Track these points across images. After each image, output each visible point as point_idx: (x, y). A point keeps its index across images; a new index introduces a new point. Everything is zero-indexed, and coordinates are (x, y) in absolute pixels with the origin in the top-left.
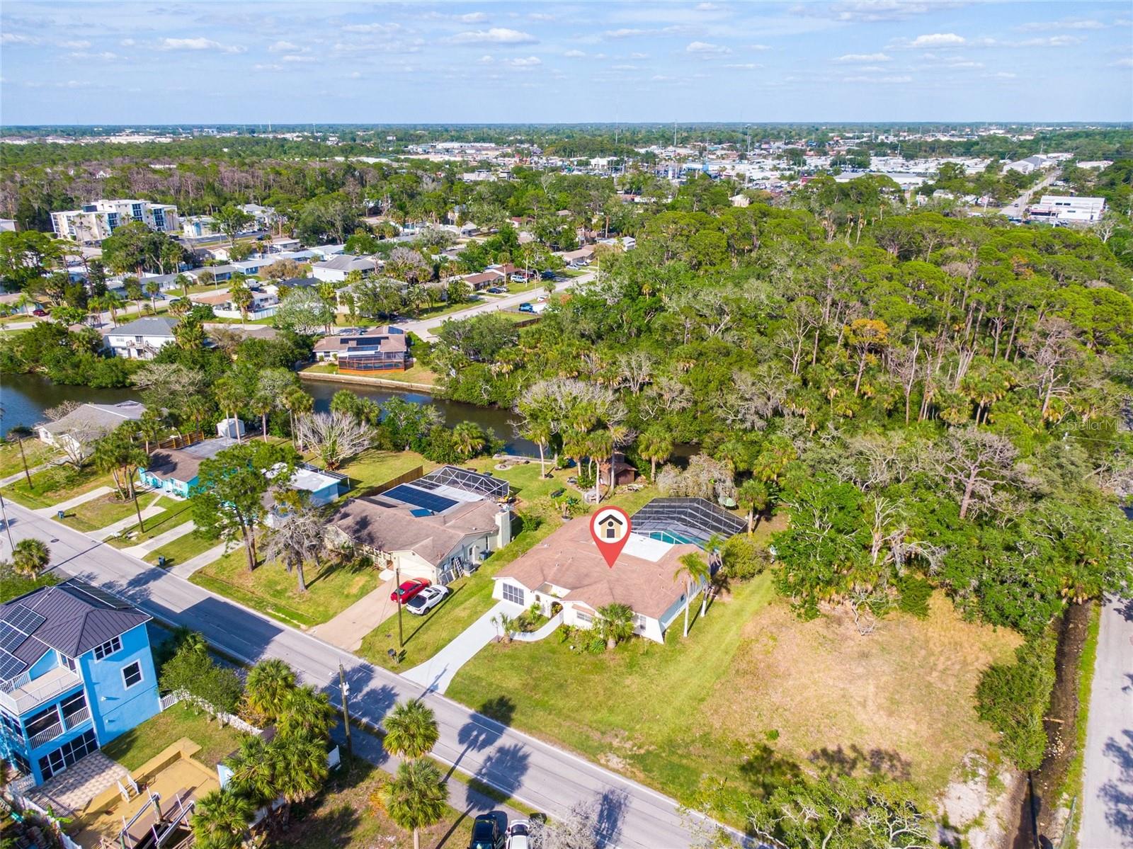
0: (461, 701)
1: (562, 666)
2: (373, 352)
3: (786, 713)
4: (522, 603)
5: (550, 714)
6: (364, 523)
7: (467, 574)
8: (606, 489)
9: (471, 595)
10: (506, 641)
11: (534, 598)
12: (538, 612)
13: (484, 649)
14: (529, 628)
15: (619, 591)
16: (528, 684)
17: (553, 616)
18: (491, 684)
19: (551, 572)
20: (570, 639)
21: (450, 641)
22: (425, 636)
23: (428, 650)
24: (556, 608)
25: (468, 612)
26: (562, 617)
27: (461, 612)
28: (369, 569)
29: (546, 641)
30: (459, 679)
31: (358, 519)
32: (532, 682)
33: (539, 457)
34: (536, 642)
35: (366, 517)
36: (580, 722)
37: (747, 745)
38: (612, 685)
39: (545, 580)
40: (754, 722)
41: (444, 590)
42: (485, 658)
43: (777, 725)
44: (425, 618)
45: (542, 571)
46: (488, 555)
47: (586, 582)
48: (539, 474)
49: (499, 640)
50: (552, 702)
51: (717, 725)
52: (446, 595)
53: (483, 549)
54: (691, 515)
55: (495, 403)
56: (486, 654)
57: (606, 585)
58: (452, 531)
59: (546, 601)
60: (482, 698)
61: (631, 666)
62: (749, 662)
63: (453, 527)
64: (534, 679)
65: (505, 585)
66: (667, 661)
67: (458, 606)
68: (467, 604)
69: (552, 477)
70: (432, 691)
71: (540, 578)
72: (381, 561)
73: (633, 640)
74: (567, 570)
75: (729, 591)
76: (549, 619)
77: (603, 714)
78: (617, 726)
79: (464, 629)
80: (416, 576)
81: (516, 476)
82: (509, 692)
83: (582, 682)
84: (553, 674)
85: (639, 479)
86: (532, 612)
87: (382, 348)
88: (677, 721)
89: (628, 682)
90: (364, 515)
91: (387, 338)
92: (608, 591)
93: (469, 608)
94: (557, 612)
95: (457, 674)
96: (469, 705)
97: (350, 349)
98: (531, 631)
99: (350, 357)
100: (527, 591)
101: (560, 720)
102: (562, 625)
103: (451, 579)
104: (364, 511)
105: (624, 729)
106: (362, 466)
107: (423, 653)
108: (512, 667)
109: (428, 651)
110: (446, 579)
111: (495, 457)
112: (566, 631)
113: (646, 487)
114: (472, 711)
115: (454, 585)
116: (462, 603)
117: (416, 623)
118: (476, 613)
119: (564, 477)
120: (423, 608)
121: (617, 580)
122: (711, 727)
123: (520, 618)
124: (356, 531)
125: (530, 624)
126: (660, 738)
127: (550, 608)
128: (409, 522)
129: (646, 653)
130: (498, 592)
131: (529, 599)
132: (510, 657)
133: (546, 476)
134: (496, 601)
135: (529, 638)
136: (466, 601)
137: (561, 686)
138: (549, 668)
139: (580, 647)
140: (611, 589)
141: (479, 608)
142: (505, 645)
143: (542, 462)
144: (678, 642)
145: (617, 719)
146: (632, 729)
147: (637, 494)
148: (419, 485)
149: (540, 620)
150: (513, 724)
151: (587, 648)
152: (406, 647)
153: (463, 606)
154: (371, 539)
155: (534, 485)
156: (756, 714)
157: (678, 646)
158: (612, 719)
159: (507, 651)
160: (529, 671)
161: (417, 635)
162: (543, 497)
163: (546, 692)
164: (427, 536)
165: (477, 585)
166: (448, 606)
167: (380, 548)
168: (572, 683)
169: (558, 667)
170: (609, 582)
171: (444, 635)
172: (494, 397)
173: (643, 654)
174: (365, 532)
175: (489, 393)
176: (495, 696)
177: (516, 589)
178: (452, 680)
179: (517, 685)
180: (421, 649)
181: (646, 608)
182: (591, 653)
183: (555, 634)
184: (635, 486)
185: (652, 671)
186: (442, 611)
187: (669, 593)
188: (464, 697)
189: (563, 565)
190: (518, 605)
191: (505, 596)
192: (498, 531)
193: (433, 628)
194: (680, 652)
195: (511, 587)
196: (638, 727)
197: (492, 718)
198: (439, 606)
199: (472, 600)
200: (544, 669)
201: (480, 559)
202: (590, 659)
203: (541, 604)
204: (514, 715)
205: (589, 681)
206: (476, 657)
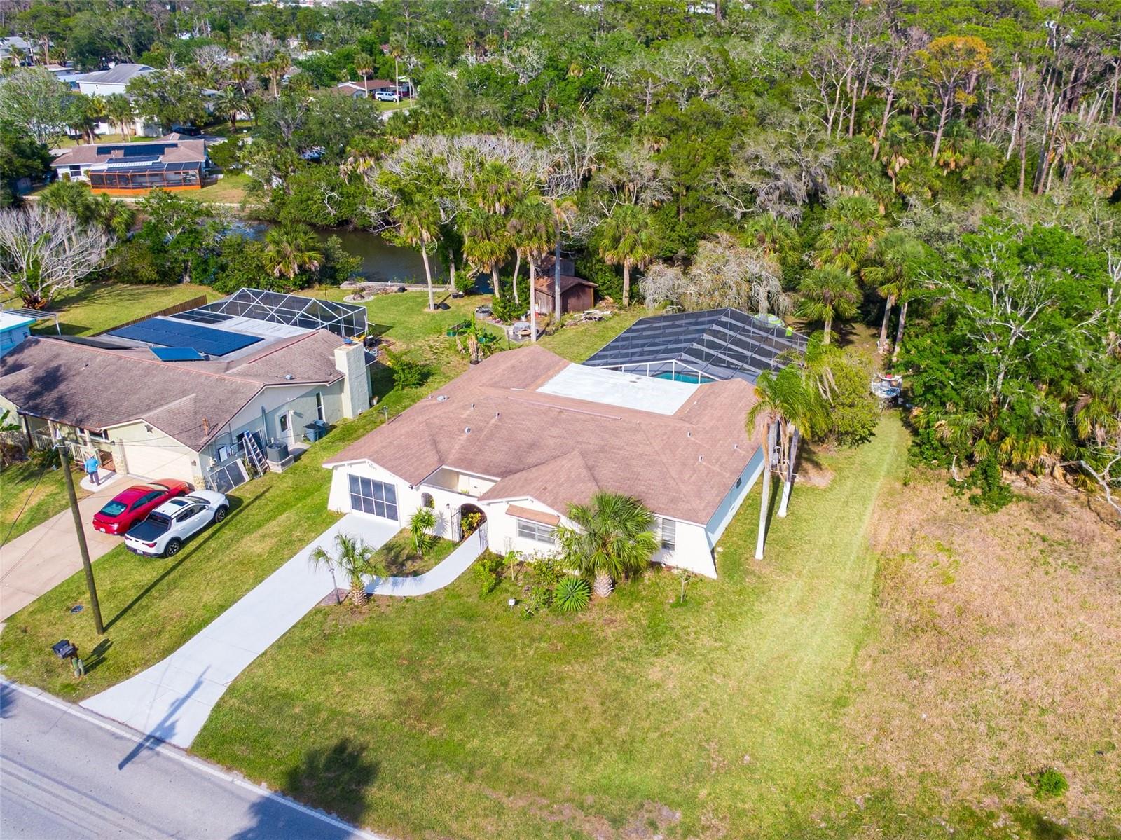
0: (232, 763)
1: (492, 649)
2: (150, 163)
3: (1050, 718)
4: (393, 514)
5: (469, 780)
6: (51, 379)
7: (275, 467)
8: (547, 320)
9: (283, 507)
10: (356, 601)
11: (419, 502)
12: (429, 531)
13: (304, 623)
14: (410, 566)
15: (607, 471)
16: (410, 701)
17: (463, 538)
18: (316, 709)
19: (455, 446)
20: (505, 585)
21: (222, 608)
22: (164, 603)
23: (165, 636)
24: (471, 517)
25: (270, 543)
26: (484, 537)
27: (254, 545)
28: (60, 473)
29: (451, 591)
30: (234, 702)
31: (41, 373)
32: (418, 694)
33: (424, 282)
34: (428, 596)
35: (57, 368)
36: (550, 793)
37: (991, 816)
38: (617, 686)
39: (442, 461)
40: (985, 750)
41: (216, 500)
42: (305, 642)
43: (1042, 754)
44: (170, 561)
45: (435, 444)
46: (321, 430)
47: (532, 460)
48: (425, 304)
49: (339, 598)
50: (475, 743)
51: (901, 768)
52: (223, 511)
53: (311, 417)
54: (711, 345)
55: (347, 222)
56: (308, 633)
57: (579, 461)
58: (239, 380)
59: (447, 504)
60: (290, 752)
61: (654, 632)
62: (914, 605)
63: (244, 374)
64: (427, 686)
65: (353, 480)
66: (733, 617)
67: (248, 531)
68: (272, 526)
69: (447, 307)
70: (159, 741)
71: (432, 459)
72: (87, 452)
73: (648, 575)
74: (490, 437)
75: (817, 465)
76: (455, 545)
77: (608, 767)
78: (652, 799)
79: (258, 580)
80: (158, 476)
81: (382, 309)
82: (360, 728)
83: (545, 684)
84: (472, 670)
85: (602, 304)
86: (416, 529)
87: (165, 159)
88: (798, 767)
89: (654, 674)
90: (55, 364)
91: (175, 145)
92: (584, 472)
93: (275, 535)
94: (472, 528)
95: (232, 690)
96: (255, 773)
97: (111, 161)
98: (415, 574)
99: (109, 169)
100: (401, 486)
101: (499, 794)
102: (486, 555)
103: (239, 479)
104: (56, 356)
105: (672, 805)
106: (97, 307)
107: (153, 644)
108: (372, 661)
109: (164, 641)
110: (225, 479)
111: (345, 286)
112: (496, 566)
113: (616, 314)
114: (262, 791)
115: (244, 491)
116: (260, 526)
117: (147, 575)
118: (291, 543)
119: (470, 307)
120: (163, 540)
121: (602, 450)
122: (887, 774)
123: (388, 548)
124: (31, 396)
125: (412, 558)
126: (769, 819)
127: (457, 519)
128: (147, 372)
129: (682, 602)
130: (339, 496)
131: (409, 502)
132: (365, 636)
133: (437, 306)
134: (338, 516)
135: (409, 588)
136: (269, 519)
137: (492, 700)
138: (462, 656)
139: (532, 600)
140: (590, 469)
141: (297, 534)
142: (353, 610)
143: (430, 289)
144: (746, 572)
145: (647, 776)
146: (690, 802)
147: (602, 324)
148: (189, 318)
149: (434, 548)
150: (371, 817)
151: (547, 603)
152: (112, 634)
153: (261, 531)
154: (62, 409)
155: (416, 320)
156: (983, 727)
157: (749, 581)
158: (633, 777)
159: (358, 622)
160: (412, 666)
161: (143, 602)
162: (433, 337)
163: (458, 718)
164: (184, 393)
165: (295, 488)
166: (228, 533)
167: (79, 424)
168: (520, 689)
169: (481, 650)
170: (583, 455)
171: (210, 596)
172: (346, 213)
173: (677, 604)
174: (49, 398)
175: (338, 205)
176: (325, 741)
177: (378, 486)
178: (218, 705)
179: (382, 708)
180: (150, 635)
181: (673, 501)
182: (559, 612)
183: (471, 575)
184: (597, 313)
185: (705, 641)
186: (213, 544)
187: (716, 468)
188: (241, 750)
189: (480, 430)
190: (384, 521)
191: (356, 503)
192: (341, 382)
193: (185, 583)
194: (759, 593)
195: (366, 482)
196: (704, 792)
197: (314, 805)
198: (206, 534)
199: (283, 517)
200: (449, 659)
201: (306, 439)
202: (557, 626)
203: (436, 512)
204: (373, 793)
205: (561, 680)
206: (282, 644)
